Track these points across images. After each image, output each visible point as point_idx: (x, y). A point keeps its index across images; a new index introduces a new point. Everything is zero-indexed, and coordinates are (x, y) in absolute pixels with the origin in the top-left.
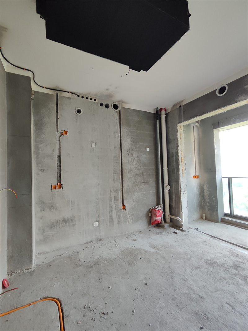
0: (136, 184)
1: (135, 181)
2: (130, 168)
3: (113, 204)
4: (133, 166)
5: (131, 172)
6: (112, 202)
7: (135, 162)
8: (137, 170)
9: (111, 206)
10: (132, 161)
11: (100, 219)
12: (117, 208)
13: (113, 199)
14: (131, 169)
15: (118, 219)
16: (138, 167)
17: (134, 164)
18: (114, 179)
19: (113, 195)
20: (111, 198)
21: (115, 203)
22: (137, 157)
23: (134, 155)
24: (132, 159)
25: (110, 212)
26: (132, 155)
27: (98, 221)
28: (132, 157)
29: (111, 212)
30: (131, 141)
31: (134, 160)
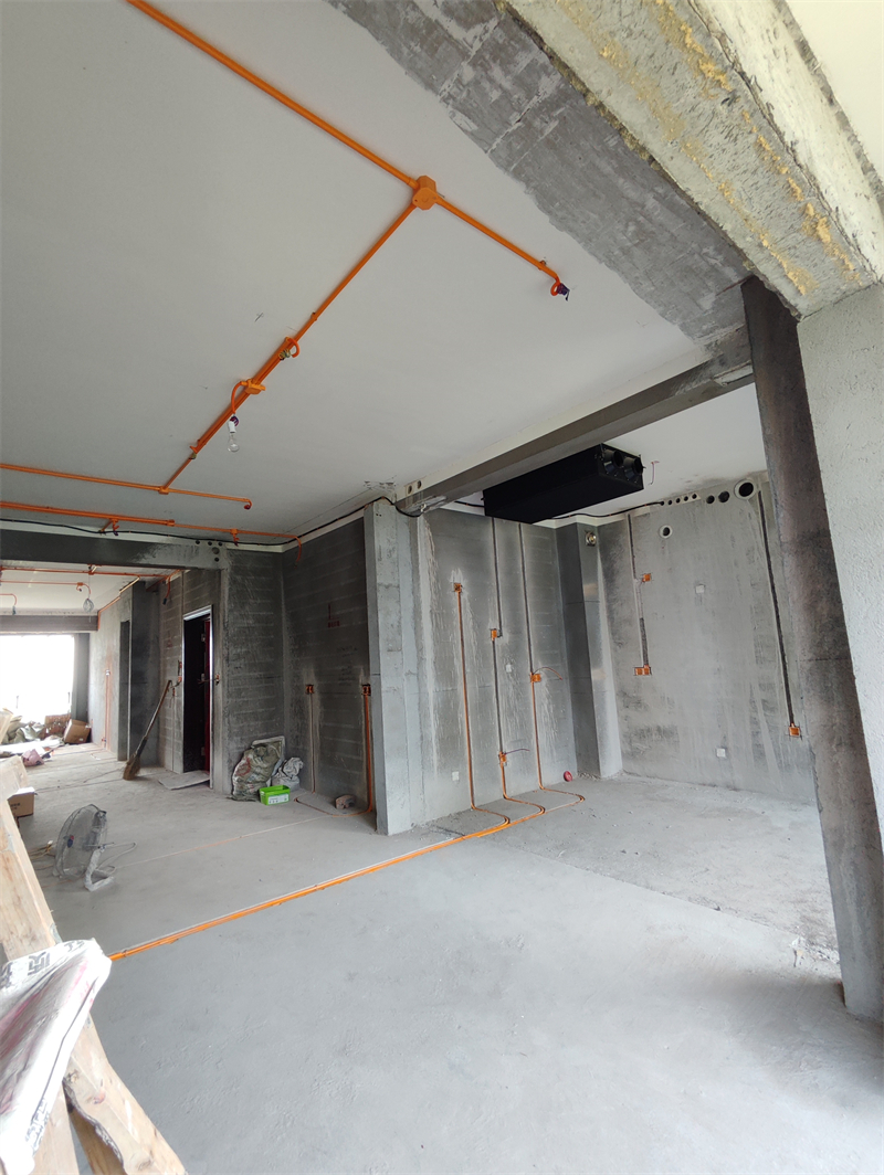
3: (761, 716)
6: (756, 712)
9: (754, 722)
11: (730, 745)
12: (772, 728)
13: (759, 706)
15: (778, 755)
18: (759, 660)
19: (759, 695)
20: (752, 702)
25: (753, 735)
27: (726, 749)
29: (756, 734)
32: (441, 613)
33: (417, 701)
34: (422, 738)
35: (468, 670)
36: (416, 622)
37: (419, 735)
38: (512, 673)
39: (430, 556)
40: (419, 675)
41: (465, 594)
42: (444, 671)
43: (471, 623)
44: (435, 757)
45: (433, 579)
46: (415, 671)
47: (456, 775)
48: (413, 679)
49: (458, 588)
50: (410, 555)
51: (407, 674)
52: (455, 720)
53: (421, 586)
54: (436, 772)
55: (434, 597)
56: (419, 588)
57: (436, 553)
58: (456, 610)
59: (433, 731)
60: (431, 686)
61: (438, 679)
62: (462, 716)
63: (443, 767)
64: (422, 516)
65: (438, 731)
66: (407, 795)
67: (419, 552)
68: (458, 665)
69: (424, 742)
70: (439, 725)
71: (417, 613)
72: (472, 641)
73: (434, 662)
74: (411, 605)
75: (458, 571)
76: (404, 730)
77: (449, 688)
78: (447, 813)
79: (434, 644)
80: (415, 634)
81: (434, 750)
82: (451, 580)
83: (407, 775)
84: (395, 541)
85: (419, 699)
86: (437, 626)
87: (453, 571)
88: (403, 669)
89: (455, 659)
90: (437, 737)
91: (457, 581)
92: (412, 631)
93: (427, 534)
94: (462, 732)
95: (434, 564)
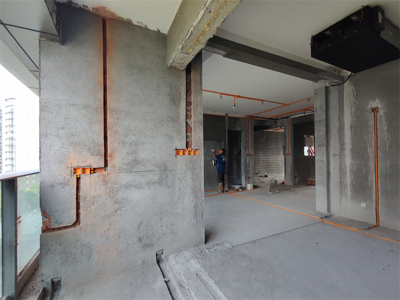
32: (359, 126)
33: (339, 166)
34: (341, 182)
35: (380, 155)
36: (340, 132)
37: (339, 180)
39: (353, 99)
40: (341, 155)
41: (381, 113)
42: (359, 152)
43: (386, 128)
44: (349, 193)
45: (354, 110)
46: (338, 153)
47: (363, 205)
48: (337, 158)
49: (375, 110)
50: (338, 103)
51: (333, 155)
52: (366, 179)
53: (345, 116)
54: (349, 199)
55: (354, 119)
56: (343, 117)
57: (357, 97)
58: (372, 123)
59: (348, 180)
60: (348, 161)
61: (353, 158)
62: (372, 177)
63: (354, 198)
64: (348, 82)
65: (352, 181)
66: (326, 201)
67: (345, 100)
68: (371, 152)
69: (342, 184)
70: (353, 179)
71: (341, 129)
72: (386, 138)
73: (352, 150)
74: (338, 125)
75: (375, 101)
76: (325, 176)
77: (362, 163)
78: (356, 219)
79: (352, 142)
80: (340, 137)
81: (349, 189)
82: (369, 107)
83: (326, 193)
84: (324, 101)
85: (340, 166)
86: (355, 133)
87: (370, 102)
88: (331, 153)
89: (368, 149)
90: (351, 184)
91: (374, 106)
92: (337, 138)
93: (351, 89)
94: (371, 186)
95: (354, 102)
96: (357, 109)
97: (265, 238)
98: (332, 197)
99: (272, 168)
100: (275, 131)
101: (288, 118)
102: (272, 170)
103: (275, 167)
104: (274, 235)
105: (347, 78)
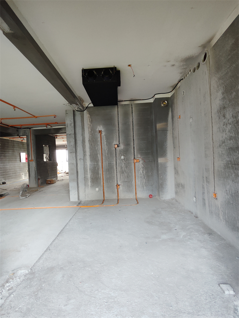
0: (230, 165)
1: (228, 159)
2: (221, 139)
4: (226, 134)
5: (223, 145)
6: (204, 182)
7: (229, 127)
8: (231, 141)
9: (203, 188)
10: (224, 127)
12: (208, 192)
14: (223, 141)
15: (209, 206)
16: (233, 135)
17: (227, 131)
18: (206, 155)
19: (205, 174)
20: (203, 177)
21: (206, 185)
22: (233, 116)
23: (228, 115)
24: (224, 122)
25: (203, 194)
26: (224, 116)
27: (196, 197)
28: (224, 121)
30: (223, 94)
31: (227, 125)
32: (93, 141)
34: (85, 177)
35: (104, 158)
36: (83, 144)
37: (84, 176)
38: (124, 159)
39: (89, 123)
40: (84, 159)
41: (103, 134)
42: (94, 158)
43: (105, 143)
44: (89, 183)
45: (90, 130)
46: (82, 158)
47: (97, 189)
48: (82, 161)
49: (100, 132)
50: (81, 124)
51: (80, 159)
52: (98, 173)
53: (85, 133)
54: (90, 188)
55: (90, 136)
56: (84, 133)
57: (91, 122)
58: (99, 139)
59: (89, 175)
60: (88, 163)
61: (91, 161)
62: (101, 172)
63: (92, 186)
64: (86, 111)
66: (77, 192)
67: (85, 122)
68: (99, 156)
69: (85, 178)
70: (91, 174)
71: (83, 141)
72: (106, 149)
73: (90, 156)
74: (81, 139)
75: (100, 126)
76: (76, 175)
77: (96, 164)
78: (94, 199)
79: (90, 150)
80: (83, 147)
81: (89, 181)
82: (98, 130)
83: (76, 187)
84: (72, 120)
85: (84, 166)
86: (91, 145)
87: (98, 127)
88: (78, 158)
89: (98, 155)
90: (90, 177)
91: (100, 129)
92: (81, 147)
93: (88, 116)
94: (100, 177)
95: (90, 125)
96: (92, 130)
97: (55, 240)
98: (80, 188)
99: (10, 174)
100: (11, 139)
101: (30, 129)
102: (10, 176)
103: (13, 174)
104: (60, 233)
105: (85, 108)
